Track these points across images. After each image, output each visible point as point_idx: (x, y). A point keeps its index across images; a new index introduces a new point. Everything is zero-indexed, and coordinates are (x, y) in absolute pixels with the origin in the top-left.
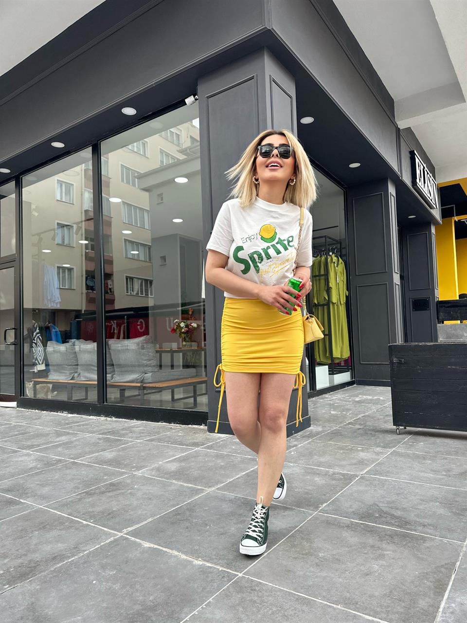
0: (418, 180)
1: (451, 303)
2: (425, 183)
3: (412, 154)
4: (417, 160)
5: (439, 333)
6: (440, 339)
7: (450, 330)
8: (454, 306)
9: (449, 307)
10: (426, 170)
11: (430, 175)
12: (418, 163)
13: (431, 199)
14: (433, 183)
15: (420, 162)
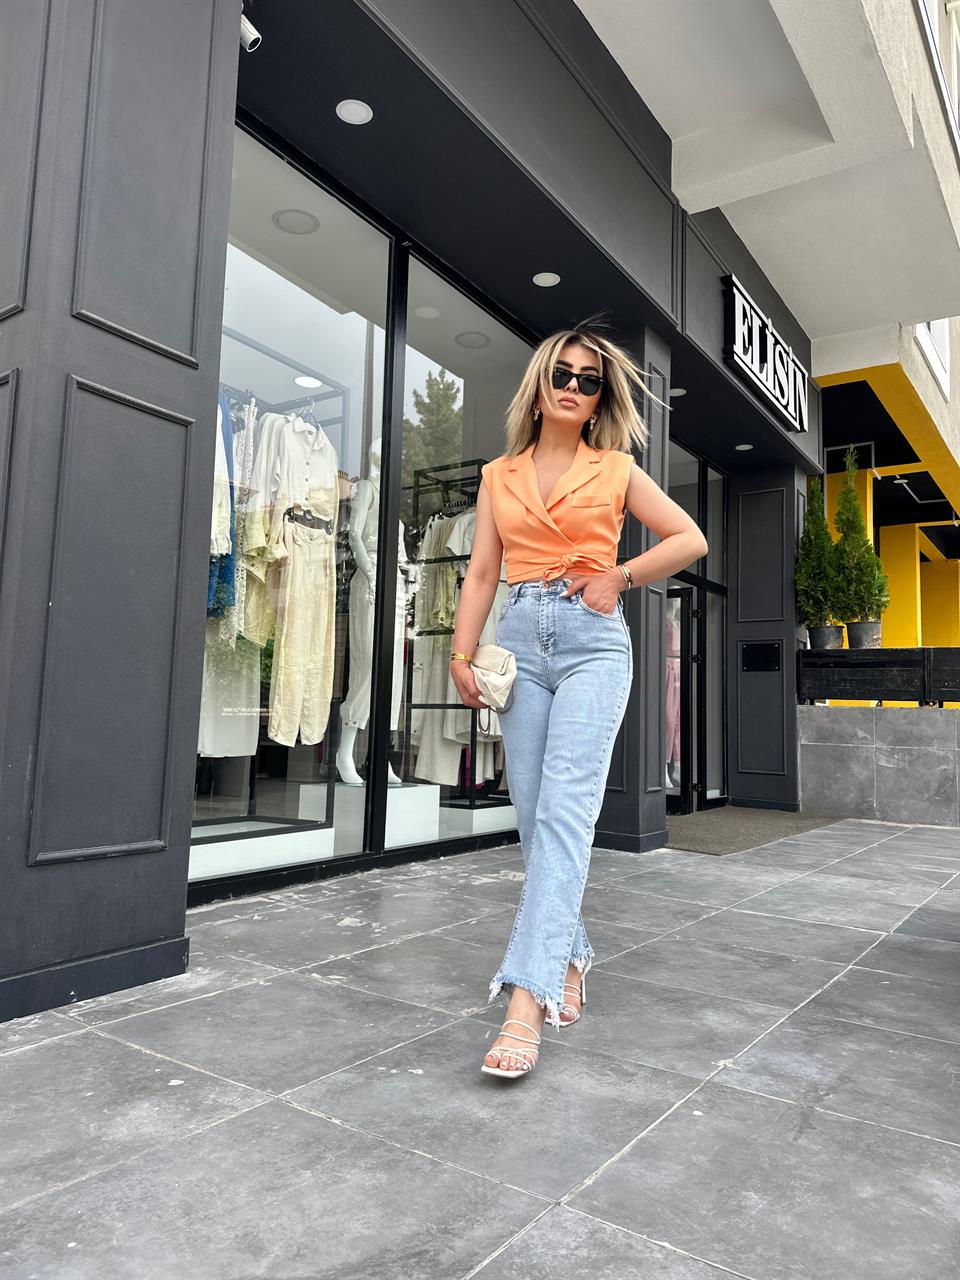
0: (738, 348)
1: (830, 656)
2: (763, 359)
3: (727, 285)
4: (739, 302)
5: (799, 727)
6: (802, 741)
7: (826, 720)
8: (837, 665)
9: (826, 665)
10: (772, 334)
11: (787, 348)
12: (744, 307)
13: (785, 404)
14: (797, 370)
15: (752, 307)
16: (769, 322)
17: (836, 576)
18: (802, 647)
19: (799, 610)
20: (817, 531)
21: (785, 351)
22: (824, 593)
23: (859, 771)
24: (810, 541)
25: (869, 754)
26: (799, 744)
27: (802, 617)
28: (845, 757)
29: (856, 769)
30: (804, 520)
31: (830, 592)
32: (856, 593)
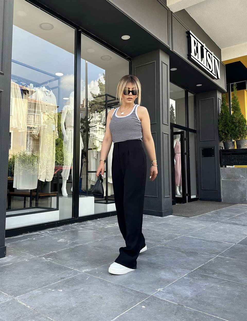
0: (193, 54)
1: (230, 151)
2: (202, 56)
3: (188, 33)
5: (221, 174)
6: (222, 179)
7: (230, 172)
8: (233, 154)
9: (229, 154)
10: (205, 48)
11: (211, 53)
12: (194, 40)
13: (211, 70)
14: (215, 59)
15: (197, 40)
16: (204, 45)
17: (231, 125)
18: (221, 149)
19: (220, 137)
20: (225, 111)
21: (211, 54)
22: (228, 131)
23: (241, 188)
24: (223, 114)
25: (244, 183)
26: (221, 180)
27: (221, 139)
28: (236, 184)
29: (240, 188)
30: (221, 107)
31: (229, 130)
32: (238, 131)
